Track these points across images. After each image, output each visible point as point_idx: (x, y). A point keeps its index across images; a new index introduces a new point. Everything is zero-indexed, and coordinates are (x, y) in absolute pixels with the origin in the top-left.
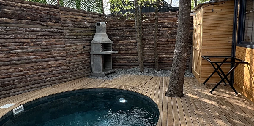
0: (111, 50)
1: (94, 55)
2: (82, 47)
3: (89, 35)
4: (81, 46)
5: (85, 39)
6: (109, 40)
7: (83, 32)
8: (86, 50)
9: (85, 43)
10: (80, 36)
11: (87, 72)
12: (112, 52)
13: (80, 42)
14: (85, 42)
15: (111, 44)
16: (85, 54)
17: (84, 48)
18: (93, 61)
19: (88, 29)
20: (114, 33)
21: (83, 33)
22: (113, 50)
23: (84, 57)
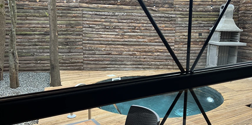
0: (237, 42)
1: (211, 46)
2: (198, 34)
3: (210, 21)
4: (196, 33)
5: (202, 25)
6: (236, 28)
7: (201, 17)
8: (202, 38)
9: (202, 30)
10: (196, 21)
11: (201, 65)
12: (238, 43)
13: (195, 28)
14: (202, 28)
15: (239, 34)
16: (201, 43)
17: (199, 35)
18: (209, 51)
19: (209, 14)
20: (249, 18)
21: (200, 19)
22: (240, 42)
23: (198, 46)
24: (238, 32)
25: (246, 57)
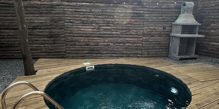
0: (196, 34)
1: (173, 37)
2: (162, 28)
3: (172, 17)
4: (161, 27)
5: (166, 20)
6: (196, 23)
7: (165, 14)
8: (166, 32)
9: (166, 25)
10: (161, 17)
11: (164, 53)
13: (160, 23)
14: (166, 23)
15: (198, 27)
16: (164, 35)
17: (163, 29)
18: (172, 42)
19: (172, 11)
20: (206, 14)
21: (164, 15)
22: (198, 34)
23: (162, 38)
24: (197, 26)
25: (202, 47)
